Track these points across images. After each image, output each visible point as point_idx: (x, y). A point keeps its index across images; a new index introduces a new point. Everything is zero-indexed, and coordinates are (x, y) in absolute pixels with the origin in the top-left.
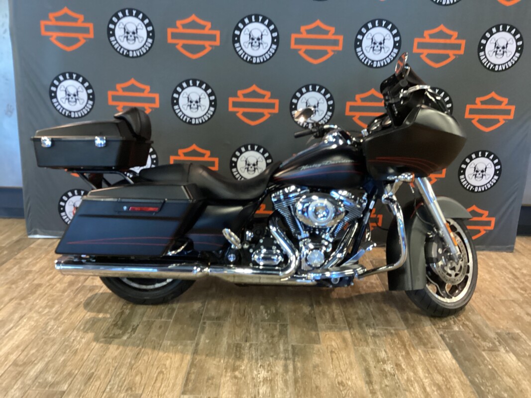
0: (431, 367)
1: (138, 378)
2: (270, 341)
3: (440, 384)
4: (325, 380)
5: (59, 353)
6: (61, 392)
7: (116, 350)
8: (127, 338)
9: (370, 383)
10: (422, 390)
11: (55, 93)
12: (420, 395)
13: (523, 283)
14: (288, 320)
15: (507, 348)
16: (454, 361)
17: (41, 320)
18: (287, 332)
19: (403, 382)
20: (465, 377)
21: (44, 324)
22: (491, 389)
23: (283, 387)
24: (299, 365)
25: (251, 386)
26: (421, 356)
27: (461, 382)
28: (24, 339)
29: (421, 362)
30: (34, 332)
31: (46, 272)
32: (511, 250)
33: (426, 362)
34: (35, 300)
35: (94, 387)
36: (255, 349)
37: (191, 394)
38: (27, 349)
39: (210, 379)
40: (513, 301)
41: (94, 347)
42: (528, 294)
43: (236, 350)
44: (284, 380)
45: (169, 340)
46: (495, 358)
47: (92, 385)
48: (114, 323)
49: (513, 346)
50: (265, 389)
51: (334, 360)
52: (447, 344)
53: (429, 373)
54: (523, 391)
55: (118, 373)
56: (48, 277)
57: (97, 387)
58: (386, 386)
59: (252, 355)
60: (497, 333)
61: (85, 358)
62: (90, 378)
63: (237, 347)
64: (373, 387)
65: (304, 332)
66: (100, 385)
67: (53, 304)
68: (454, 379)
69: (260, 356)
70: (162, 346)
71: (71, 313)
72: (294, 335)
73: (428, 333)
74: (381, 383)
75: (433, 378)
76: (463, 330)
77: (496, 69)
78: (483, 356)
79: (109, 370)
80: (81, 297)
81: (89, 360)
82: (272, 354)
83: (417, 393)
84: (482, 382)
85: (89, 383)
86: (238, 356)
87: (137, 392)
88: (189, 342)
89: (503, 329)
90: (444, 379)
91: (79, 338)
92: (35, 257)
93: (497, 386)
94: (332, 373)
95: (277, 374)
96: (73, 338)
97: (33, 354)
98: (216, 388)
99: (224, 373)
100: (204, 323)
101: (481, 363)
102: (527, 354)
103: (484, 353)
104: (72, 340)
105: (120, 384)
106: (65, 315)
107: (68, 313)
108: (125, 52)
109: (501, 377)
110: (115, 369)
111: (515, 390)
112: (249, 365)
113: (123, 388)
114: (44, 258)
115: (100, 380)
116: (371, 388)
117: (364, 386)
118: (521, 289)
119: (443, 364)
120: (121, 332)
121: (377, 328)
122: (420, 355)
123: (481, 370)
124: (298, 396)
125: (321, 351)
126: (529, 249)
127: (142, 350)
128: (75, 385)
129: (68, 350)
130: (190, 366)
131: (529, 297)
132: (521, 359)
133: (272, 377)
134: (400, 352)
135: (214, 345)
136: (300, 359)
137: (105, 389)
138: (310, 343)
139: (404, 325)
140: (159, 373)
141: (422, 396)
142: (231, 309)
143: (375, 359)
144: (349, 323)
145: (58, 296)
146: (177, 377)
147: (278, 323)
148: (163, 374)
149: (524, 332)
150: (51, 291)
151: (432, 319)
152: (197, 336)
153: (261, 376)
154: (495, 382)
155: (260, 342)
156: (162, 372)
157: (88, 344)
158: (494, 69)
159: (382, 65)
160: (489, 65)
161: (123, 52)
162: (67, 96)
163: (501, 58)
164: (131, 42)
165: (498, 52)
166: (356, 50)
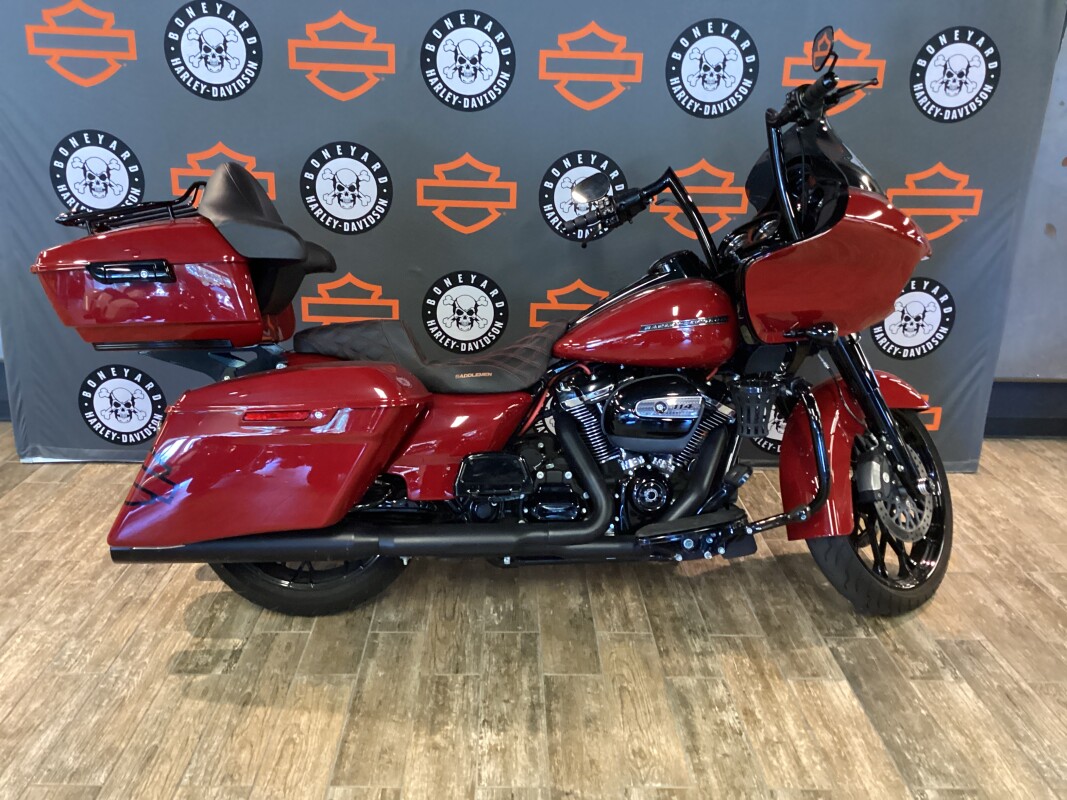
0: (811, 714)
1: (245, 755)
2: (503, 670)
3: (827, 749)
4: (609, 746)
5: (88, 707)
6: (92, 787)
7: (202, 697)
8: (223, 672)
9: (693, 750)
10: (794, 762)
11: (63, 172)
12: (789, 774)
13: (992, 536)
14: (539, 626)
15: (957, 672)
16: (856, 702)
17: (50, 639)
18: (536, 651)
19: (757, 746)
20: (875, 734)
21: (56, 647)
22: (923, 756)
23: (528, 763)
24: (558, 717)
25: (464, 765)
26: (793, 693)
27: (867, 743)
28: (18, 680)
29: (791, 706)
30: (36, 664)
31: (58, 535)
32: (972, 468)
33: (802, 705)
34: (37, 598)
35: (158, 776)
36: (473, 686)
37: (348, 784)
38: (22, 701)
39: (386, 752)
40: (972, 574)
41: (159, 690)
42: (1001, 560)
43: (438, 691)
44: (530, 748)
45: (305, 674)
46: (933, 693)
47: (154, 771)
48: (196, 641)
49: (968, 668)
50: (492, 769)
51: (625, 705)
52: (841, 667)
53: (808, 727)
54: (985, 759)
55: (205, 746)
56: (63, 547)
57: (165, 775)
58: (725, 755)
59: (468, 700)
60: (939, 643)
61: (140, 715)
62: (150, 758)
63: (438, 683)
64: (699, 759)
65: (569, 649)
66: (170, 771)
67: (75, 603)
68: (854, 739)
69: (484, 702)
70: (293, 682)
71: (111, 622)
72: (550, 656)
73: (808, 645)
74: (715, 750)
75: (815, 738)
76: (876, 637)
77: (946, 118)
78: (911, 690)
79: (188, 740)
80: (130, 586)
81: (147, 720)
82: (506, 697)
83: (784, 768)
84: (908, 741)
85: (148, 768)
86: (441, 703)
87: (243, 784)
88: (345, 676)
89: (953, 635)
90: (835, 739)
91: (127, 674)
92: (35, 504)
93: (935, 750)
94: (622, 732)
95: (516, 738)
96: (115, 675)
97: (36, 710)
98: (396, 769)
99: (413, 740)
100: (375, 636)
101: (907, 705)
102: (996, 684)
103: (913, 684)
104: (112, 680)
105: (210, 769)
106: (98, 627)
107: (105, 621)
108: (203, 87)
109: (942, 731)
110: (200, 737)
111: (970, 758)
112: (462, 721)
113: (215, 777)
114: (54, 504)
115: (171, 760)
116: (697, 761)
117: (682, 756)
118: (989, 550)
119: (833, 707)
120: (210, 660)
121: (709, 635)
122: (790, 691)
123: (906, 718)
124: (555, 782)
125: (601, 687)
126: (1007, 467)
127: (253, 696)
128: (120, 772)
129: (106, 701)
130: (347, 726)
131: (1003, 567)
132: (983, 694)
133: (505, 745)
134: (753, 684)
135: (394, 682)
136: (560, 706)
137: (181, 780)
138: (581, 672)
139: (761, 630)
140: (287, 742)
141: (793, 775)
142: (427, 606)
143: (704, 701)
144: (656, 629)
145: (83, 587)
146: (320, 749)
147: (520, 633)
148: (295, 744)
149: (991, 638)
150: (70, 576)
151: (815, 616)
152: (361, 664)
153: (485, 742)
154: (932, 742)
155: (483, 672)
156: (291, 740)
157: (146, 685)
158: (943, 116)
159: (722, 111)
160: (931, 109)
161: (199, 88)
162: (88, 180)
163: (956, 94)
164: (215, 69)
165: (950, 84)
166: (669, 83)
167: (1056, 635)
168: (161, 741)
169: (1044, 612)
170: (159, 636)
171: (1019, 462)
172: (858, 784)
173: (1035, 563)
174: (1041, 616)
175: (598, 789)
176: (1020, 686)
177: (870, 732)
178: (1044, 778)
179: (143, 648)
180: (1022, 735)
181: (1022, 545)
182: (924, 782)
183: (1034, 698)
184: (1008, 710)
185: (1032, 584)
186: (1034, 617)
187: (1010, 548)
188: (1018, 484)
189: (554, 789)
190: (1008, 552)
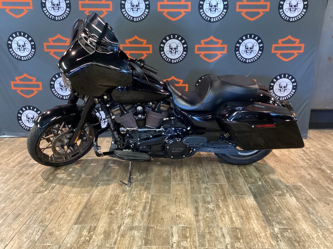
0: (239, 206)
1: (48, 216)
2: (138, 193)
3: (242, 216)
4: (169, 214)
7: (39, 200)
8: (47, 193)
9: (197, 215)
10: (230, 219)
11: (11, 45)
12: (228, 223)
13: (309, 156)
14: (153, 181)
15: (291, 194)
16: (255, 202)
18: (150, 187)
19: (218, 215)
20: (260, 211)
22: (275, 218)
23: (140, 219)
24: (153, 206)
25: (119, 219)
27: (257, 214)
29: (232, 203)
31: (6, 156)
32: (305, 137)
33: (236, 203)
36: (127, 197)
37: (80, 224)
39: (94, 215)
40: (301, 167)
41: (26, 198)
42: (311, 163)
43: (115, 198)
44: (142, 215)
45: (73, 194)
47: (18, 220)
48: (41, 184)
49: (295, 193)
50: (128, 220)
51: (176, 203)
52: (252, 193)
53: (237, 209)
54: (297, 219)
55: (36, 213)
56: (7, 159)
57: (21, 221)
58: (207, 217)
59: (125, 201)
60: (286, 186)
62: (18, 216)
63: (116, 196)
64: (198, 218)
65: (161, 187)
66: (23, 220)
68: (252, 213)
69: (130, 201)
70: (68, 197)
71: (16, 179)
72: (154, 189)
73: (241, 186)
74: (204, 216)
75: (239, 212)
76: (265, 184)
77: (291, 21)
78: (274, 199)
79: (31, 211)
80: (24, 170)
81: (20, 206)
82: (137, 200)
83: (226, 221)
84: (271, 214)
85: (16, 219)
86: (116, 202)
87: (45, 224)
88: (86, 194)
89: (291, 184)
90: (246, 213)
91: (17, 193)
93: (280, 216)
94: (174, 210)
95: (138, 211)
98: (96, 220)
99: (104, 212)
100: (99, 183)
101: (272, 203)
102: (304, 198)
103: (275, 197)
104: (12, 195)
105: (36, 220)
106: (11, 181)
108: (53, 17)
109: (283, 211)
110: (35, 211)
111: (292, 219)
112: (122, 207)
113: (37, 221)
114: (7, 148)
115: (24, 217)
116: (197, 218)
117: (193, 217)
118: (308, 160)
119: (247, 204)
120: (44, 190)
121: (209, 183)
122: (233, 199)
123: (271, 207)
124: (148, 224)
125: (170, 197)
126: (318, 137)
127: (55, 200)
128: (7, 220)
129: (8, 200)
130: (83, 208)
131: (312, 164)
132: (299, 200)
133: (134, 213)
134: (221, 197)
135: (102, 196)
136: (155, 203)
137: (26, 223)
138: (164, 193)
139: (226, 182)
140: (63, 212)
141: (229, 223)
142: (117, 175)
143: (203, 202)
144: (191, 181)
145: (10, 170)
146: (73, 215)
147: (146, 182)
148: (65, 213)
149: (304, 184)
150: (6, 167)
151: (245, 178)
152: (92, 191)
153: (128, 213)
154: (279, 214)
155: (131, 193)
156: (64, 212)
157: (22, 196)
158: (290, 20)
159: (217, 20)
160: (286, 18)
161: (52, 17)
162: (19, 47)
163: (294, 13)
164: (56, 11)
165: (292, 9)
166: (199, 11)
167: (327, 184)
168: (22, 212)
169: (324, 177)
170: (30, 183)
171: (322, 136)
172: (251, 226)
173: (323, 163)
174: (323, 178)
175: (162, 226)
176: (312, 198)
177: (258, 211)
178: (317, 225)
179: (24, 186)
180: (311, 212)
181: (319, 158)
182: (274, 226)
183: (317, 201)
184: (307, 205)
185: (321, 169)
186: (320, 179)
187: (315, 159)
188: (320, 142)
189: (147, 226)
190: (314, 160)
